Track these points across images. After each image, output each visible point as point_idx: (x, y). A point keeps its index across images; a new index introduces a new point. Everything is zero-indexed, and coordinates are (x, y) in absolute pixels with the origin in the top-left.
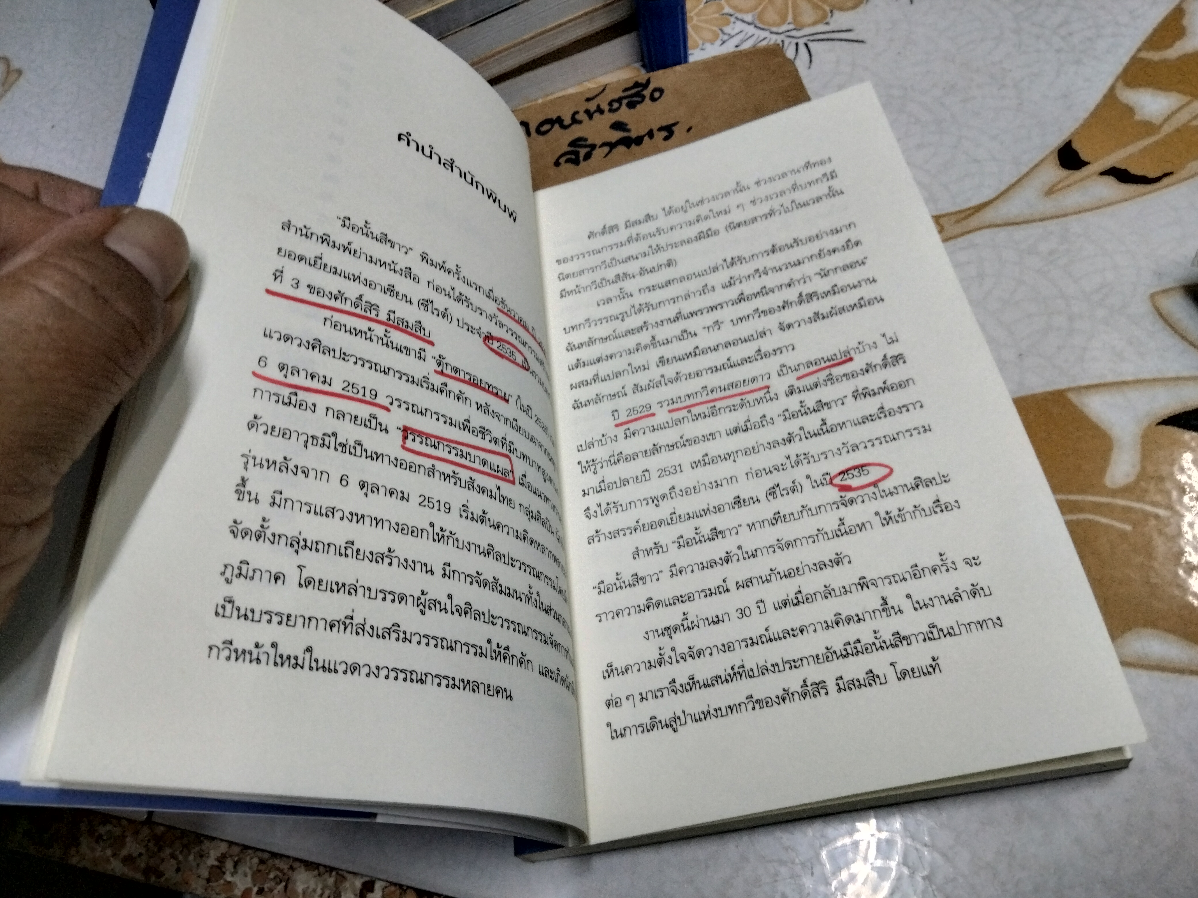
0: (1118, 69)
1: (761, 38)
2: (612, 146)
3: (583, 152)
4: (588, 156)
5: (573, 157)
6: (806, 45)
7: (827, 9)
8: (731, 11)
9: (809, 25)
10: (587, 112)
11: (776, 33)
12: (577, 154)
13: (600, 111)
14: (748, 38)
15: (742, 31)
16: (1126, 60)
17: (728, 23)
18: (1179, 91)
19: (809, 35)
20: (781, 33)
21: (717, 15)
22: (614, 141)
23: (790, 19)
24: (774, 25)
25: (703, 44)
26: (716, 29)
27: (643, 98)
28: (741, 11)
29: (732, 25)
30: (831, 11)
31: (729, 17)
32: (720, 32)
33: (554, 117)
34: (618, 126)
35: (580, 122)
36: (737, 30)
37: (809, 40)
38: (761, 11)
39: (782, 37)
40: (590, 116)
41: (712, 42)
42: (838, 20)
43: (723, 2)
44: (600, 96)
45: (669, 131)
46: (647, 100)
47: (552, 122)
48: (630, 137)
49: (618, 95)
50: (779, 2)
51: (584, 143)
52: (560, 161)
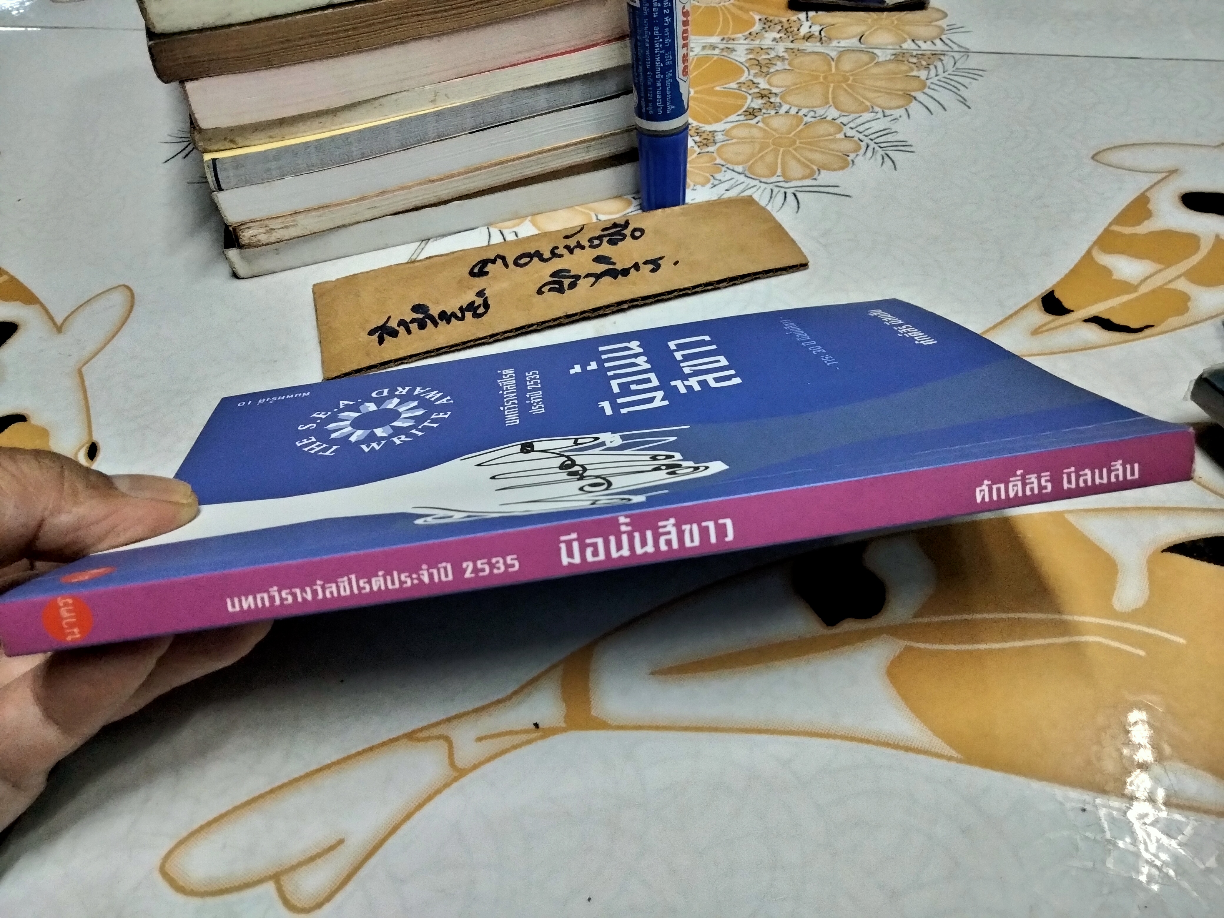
0: (1094, 238)
1: (750, 186)
2: (598, 277)
3: (566, 282)
4: (572, 286)
5: (557, 286)
6: (794, 194)
7: (815, 168)
8: (722, 162)
9: (796, 179)
10: (567, 247)
11: (766, 183)
12: (561, 284)
13: (583, 248)
14: (736, 186)
15: (732, 179)
16: (1100, 231)
17: (719, 171)
18: (1151, 259)
19: (797, 187)
20: (770, 183)
21: (709, 165)
22: (599, 273)
23: (779, 172)
24: (764, 176)
25: (694, 185)
26: (708, 175)
27: (624, 236)
28: (732, 163)
29: (723, 173)
30: (819, 170)
31: (721, 167)
32: (712, 178)
33: (533, 252)
34: (599, 259)
35: (561, 256)
36: (728, 177)
37: (797, 191)
38: (752, 164)
39: (771, 186)
40: (571, 251)
41: (703, 185)
42: (826, 177)
43: (715, 155)
44: (579, 234)
45: (655, 264)
46: (629, 238)
47: (531, 256)
48: (615, 269)
49: (598, 233)
50: (769, 159)
51: (567, 274)
52: (543, 290)
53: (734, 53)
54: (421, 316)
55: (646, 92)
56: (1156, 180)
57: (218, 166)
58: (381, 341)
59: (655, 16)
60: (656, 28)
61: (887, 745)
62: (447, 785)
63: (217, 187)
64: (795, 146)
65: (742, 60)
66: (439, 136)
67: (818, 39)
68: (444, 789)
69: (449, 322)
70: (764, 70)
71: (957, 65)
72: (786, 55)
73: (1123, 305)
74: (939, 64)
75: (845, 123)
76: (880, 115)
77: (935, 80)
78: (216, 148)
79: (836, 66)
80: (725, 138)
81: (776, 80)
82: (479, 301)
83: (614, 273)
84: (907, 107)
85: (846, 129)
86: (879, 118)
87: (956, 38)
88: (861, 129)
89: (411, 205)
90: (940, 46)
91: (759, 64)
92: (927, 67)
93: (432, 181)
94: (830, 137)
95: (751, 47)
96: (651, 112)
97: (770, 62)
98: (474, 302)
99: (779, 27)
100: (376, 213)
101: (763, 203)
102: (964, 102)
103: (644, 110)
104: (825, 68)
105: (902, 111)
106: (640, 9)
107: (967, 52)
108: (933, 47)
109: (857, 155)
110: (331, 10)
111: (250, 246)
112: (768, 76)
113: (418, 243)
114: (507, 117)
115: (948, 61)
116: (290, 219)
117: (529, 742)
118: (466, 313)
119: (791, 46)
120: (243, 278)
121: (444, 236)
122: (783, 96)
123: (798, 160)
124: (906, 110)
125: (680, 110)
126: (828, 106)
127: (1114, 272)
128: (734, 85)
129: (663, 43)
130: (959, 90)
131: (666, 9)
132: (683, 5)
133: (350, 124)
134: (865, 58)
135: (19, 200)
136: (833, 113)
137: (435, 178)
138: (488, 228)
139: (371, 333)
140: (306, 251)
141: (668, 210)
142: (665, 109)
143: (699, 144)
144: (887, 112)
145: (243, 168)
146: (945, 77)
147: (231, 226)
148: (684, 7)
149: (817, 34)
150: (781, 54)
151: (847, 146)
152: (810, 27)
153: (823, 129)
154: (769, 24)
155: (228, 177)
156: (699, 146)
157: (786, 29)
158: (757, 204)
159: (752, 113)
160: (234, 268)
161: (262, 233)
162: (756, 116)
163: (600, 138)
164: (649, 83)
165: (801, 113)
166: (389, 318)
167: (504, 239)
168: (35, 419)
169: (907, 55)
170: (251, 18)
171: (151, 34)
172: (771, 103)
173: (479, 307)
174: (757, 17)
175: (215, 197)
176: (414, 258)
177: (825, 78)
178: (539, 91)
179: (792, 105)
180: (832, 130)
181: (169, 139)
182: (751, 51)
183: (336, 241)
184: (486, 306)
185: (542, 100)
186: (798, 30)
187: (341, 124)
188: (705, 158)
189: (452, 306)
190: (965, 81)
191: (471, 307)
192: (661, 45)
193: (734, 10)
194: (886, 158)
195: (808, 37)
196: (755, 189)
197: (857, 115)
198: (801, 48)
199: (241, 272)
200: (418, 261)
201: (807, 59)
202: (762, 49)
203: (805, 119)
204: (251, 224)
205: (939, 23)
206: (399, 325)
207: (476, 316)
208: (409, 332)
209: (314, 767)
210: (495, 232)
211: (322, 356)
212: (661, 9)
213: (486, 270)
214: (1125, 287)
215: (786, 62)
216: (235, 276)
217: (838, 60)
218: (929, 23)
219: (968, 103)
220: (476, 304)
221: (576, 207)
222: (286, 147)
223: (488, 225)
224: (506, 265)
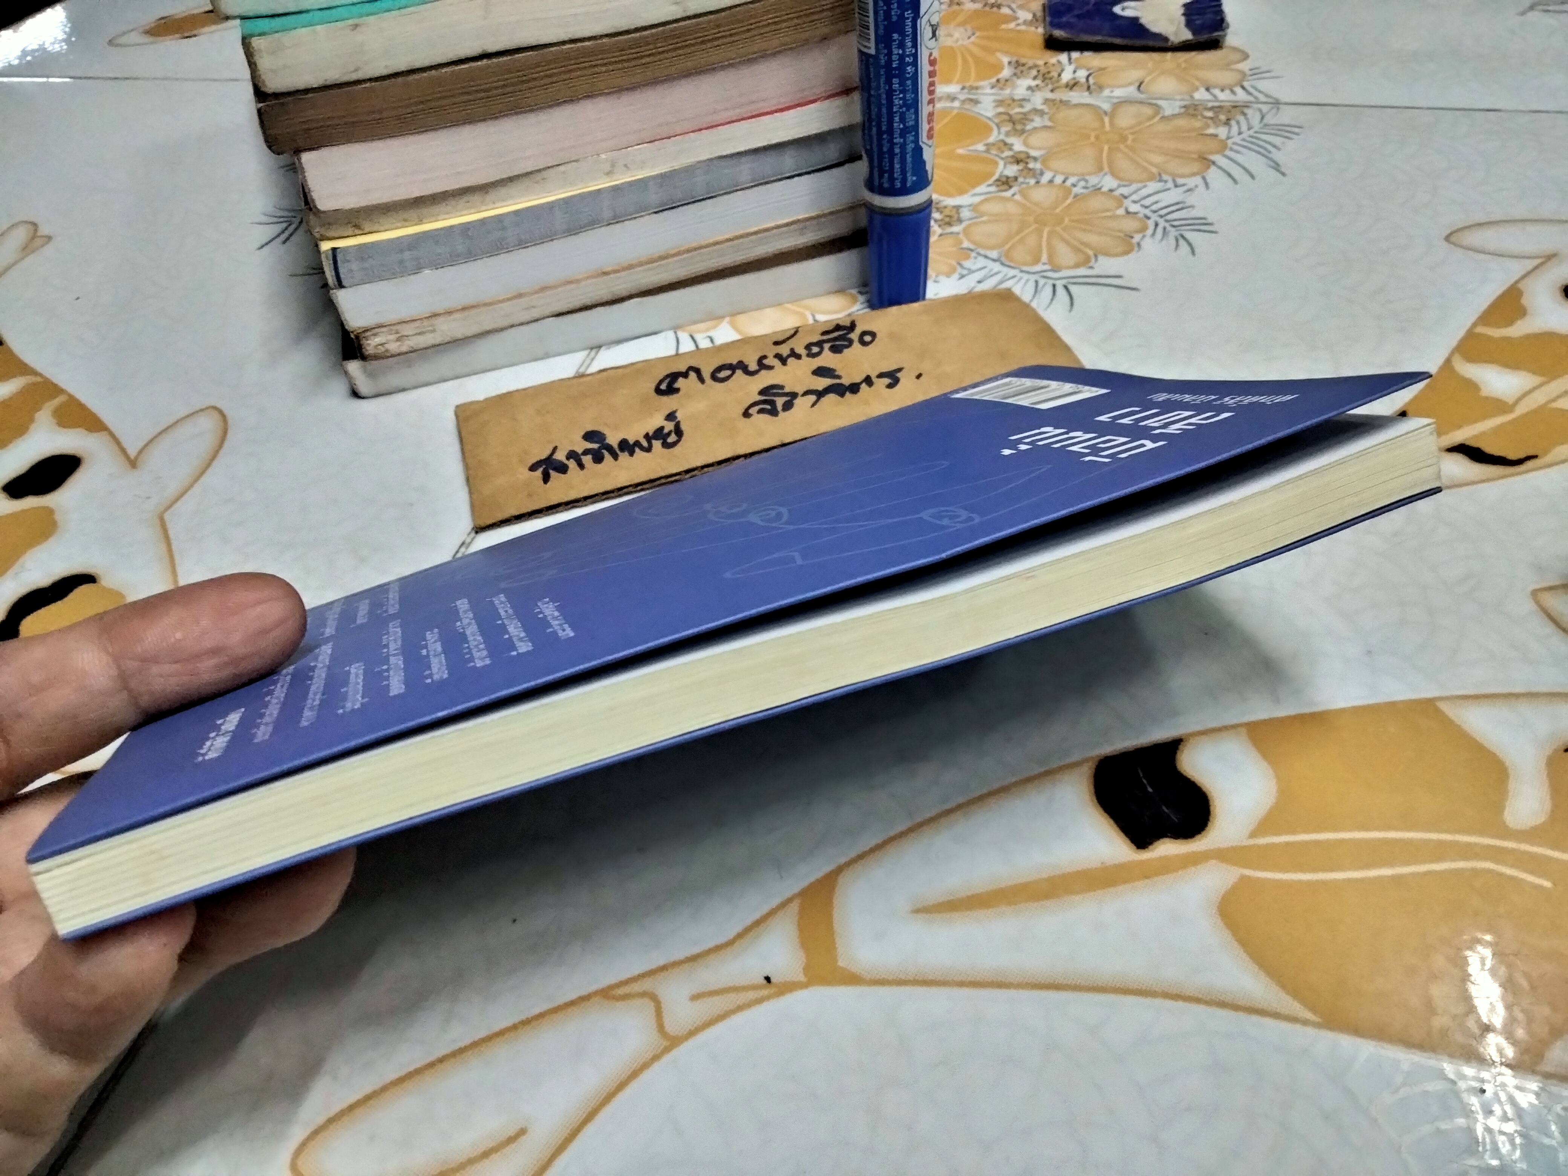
0: (1454, 343)
1: (1009, 276)
2: (820, 394)
3: (780, 401)
4: (788, 406)
5: (768, 407)
6: (1066, 287)
7: (1091, 253)
8: (972, 247)
9: (1067, 268)
10: (778, 356)
11: (1028, 273)
12: (772, 403)
13: (798, 357)
14: (992, 276)
15: (985, 267)
16: (1461, 333)
17: (968, 257)
18: (1529, 370)
19: (1070, 278)
20: (1034, 273)
21: (954, 249)
22: (820, 389)
23: (1044, 258)
24: (1025, 264)
25: (937, 276)
26: (954, 263)
27: (851, 342)
28: (984, 247)
29: (972, 260)
30: (1096, 256)
31: (970, 252)
32: (958, 267)
33: (735, 362)
34: (821, 372)
35: (770, 368)
36: (979, 265)
37: (1069, 283)
38: (1010, 248)
39: (1036, 277)
40: (783, 361)
41: (948, 275)
42: (1105, 265)
43: (961, 236)
44: (793, 339)
45: (893, 377)
46: (856, 345)
47: (732, 368)
48: (841, 385)
49: (816, 338)
50: (1032, 241)
51: (780, 391)
52: (751, 411)
53: (979, 105)
54: (595, 446)
55: (880, 160)
56: (1530, 267)
57: (339, 258)
58: (546, 478)
59: (894, 66)
60: (895, 81)
61: (1222, 1004)
62: (656, 1058)
63: (336, 283)
64: (1063, 226)
65: (990, 114)
66: (614, 217)
67: (1086, 87)
68: (652, 1063)
69: (632, 454)
70: (1019, 127)
71: (1265, 121)
72: (1045, 108)
73: (1497, 430)
74: (1241, 118)
75: (1126, 194)
76: (1170, 184)
77: (1237, 139)
78: (336, 235)
79: (1112, 123)
80: (974, 215)
81: (1035, 140)
82: (669, 426)
83: (840, 390)
84: (1204, 174)
85: (1127, 203)
86: (1169, 189)
87: (1263, 85)
88: (1147, 202)
89: (578, 304)
90: (1241, 95)
91: (1011, 120)
92: (1227, 123)
93: (605, 274)
94: (1108, 214)
95: (1000, 98)
96: (886, 185)
97: (1025, 118)
98: (662, 428)
99: (1034, 72)
100: (536, 314)
101: (1026, 297)
102: (1276, 167)
103: (876, 183)
104: (1096, 124)
105: (1198, 180)
106: (876, 57)
107: (1277, 103)
108: (1232, 97)
109: (1144, 236)
110: (485, 61)
111: (376, 357)
112: (1025, 135)
113: (587, 352)
114: (700, 193)
115: (1254, 117)
116: (426, 323)
117: (759, 1001)
118: (654, 442)
119: (1050, 96)
120: (363, 398)
121: (619, 342)
122: (1045, 160)
123: (1068, 243)
124: (1204, 178)
125: (923, 182)
126: (1102, 174)
127: (1482, 387)
128: (980, 147)
129: (904, 99)
130: (1270, 152)
131: (908, 56)
132: (930, 51)
133: (505, 204)
134: (1149, 111)
135: (78, 298)
136: (1109, 182)
137: (609, 269)
138: (675, 333)
139: (533, 468)
140: (446, 363)
141: (904, 307)
142: (904, 181)
143: (940, 223)
144: (1180, 181)
145: (370, 260)
146: (1251, 137)
147: (352, 332)
148: (931, 55)
149: (1083, 80)
150: (1040, 107)
151: (1130, 225)
152: (1075, 72)
153: (1096, 203)
154: (1021, 68)
155: (351, 271)
156: (940, 226)
157: (1044, 75)
158: (1017, 299)
159: (1006, 183)
160: (355, 384)
161: (392, 341)
162: (1011, 187)
163: (818, 217)
164: (885, 149)
165: (1069, 183)
166: (555, 448)
167: (697, 346)
168: (107, 581)
169: (1200, 108)
170: (385, 72)
171: (260, 94)
172: (1030, 170)
173: (669, 434)
174: (1005, 60)
175: (334, 295)
176: (582, 370)
177: (1097, 138)
178: (744, 159)
179: (1056, 172)
180: (1110, 203)
181: (264, 219)
182: (1000, 103)
183: (484, 349)
184: (679, 432)
185: (745, 170)
186: (1059, 75)
187: (494, 203)
188: (949, 241)
189: (635, 433)
190: (1277, 140)
191: (659, 434)
192: (901, 102)
193: (976, 50)
194: (1181, 241)
195: (1072, 85)
196: (1015, 280)
197: (1140, 185)
198: (1064, 98)
199: (363, 389)
200: (589, 375)
201: (1073, 113)
202: (1014, 100)
203: (1075, 190)
204: (377, 330)
205: (1240, 66)
206: (568, 458)
207: (666, 445)
208: (581, 466)
209: (482, 1034)
210: (684, 336)
211: (471, 497)
212: (902, 57)
213: (676, 385)
214: (1499, 406)
215: (1046, 117)
216: (355, 394)
217: (1112, 115)
218: (1227, 66)
219: (1283, 170)
220: (666, 431)
221: (789, 306)
222: (424, 233)
223: (676, 329)
224: (701, 380)
